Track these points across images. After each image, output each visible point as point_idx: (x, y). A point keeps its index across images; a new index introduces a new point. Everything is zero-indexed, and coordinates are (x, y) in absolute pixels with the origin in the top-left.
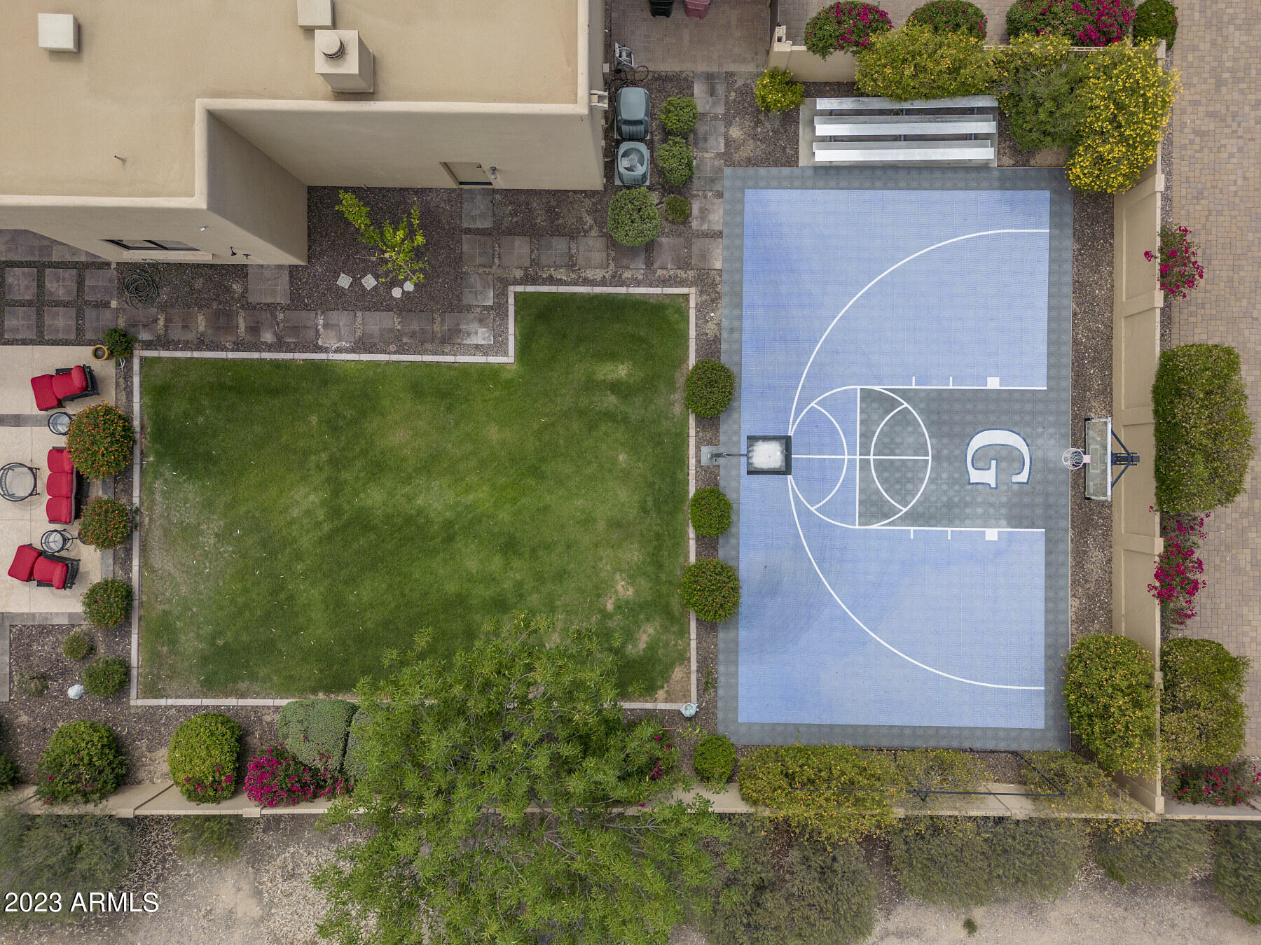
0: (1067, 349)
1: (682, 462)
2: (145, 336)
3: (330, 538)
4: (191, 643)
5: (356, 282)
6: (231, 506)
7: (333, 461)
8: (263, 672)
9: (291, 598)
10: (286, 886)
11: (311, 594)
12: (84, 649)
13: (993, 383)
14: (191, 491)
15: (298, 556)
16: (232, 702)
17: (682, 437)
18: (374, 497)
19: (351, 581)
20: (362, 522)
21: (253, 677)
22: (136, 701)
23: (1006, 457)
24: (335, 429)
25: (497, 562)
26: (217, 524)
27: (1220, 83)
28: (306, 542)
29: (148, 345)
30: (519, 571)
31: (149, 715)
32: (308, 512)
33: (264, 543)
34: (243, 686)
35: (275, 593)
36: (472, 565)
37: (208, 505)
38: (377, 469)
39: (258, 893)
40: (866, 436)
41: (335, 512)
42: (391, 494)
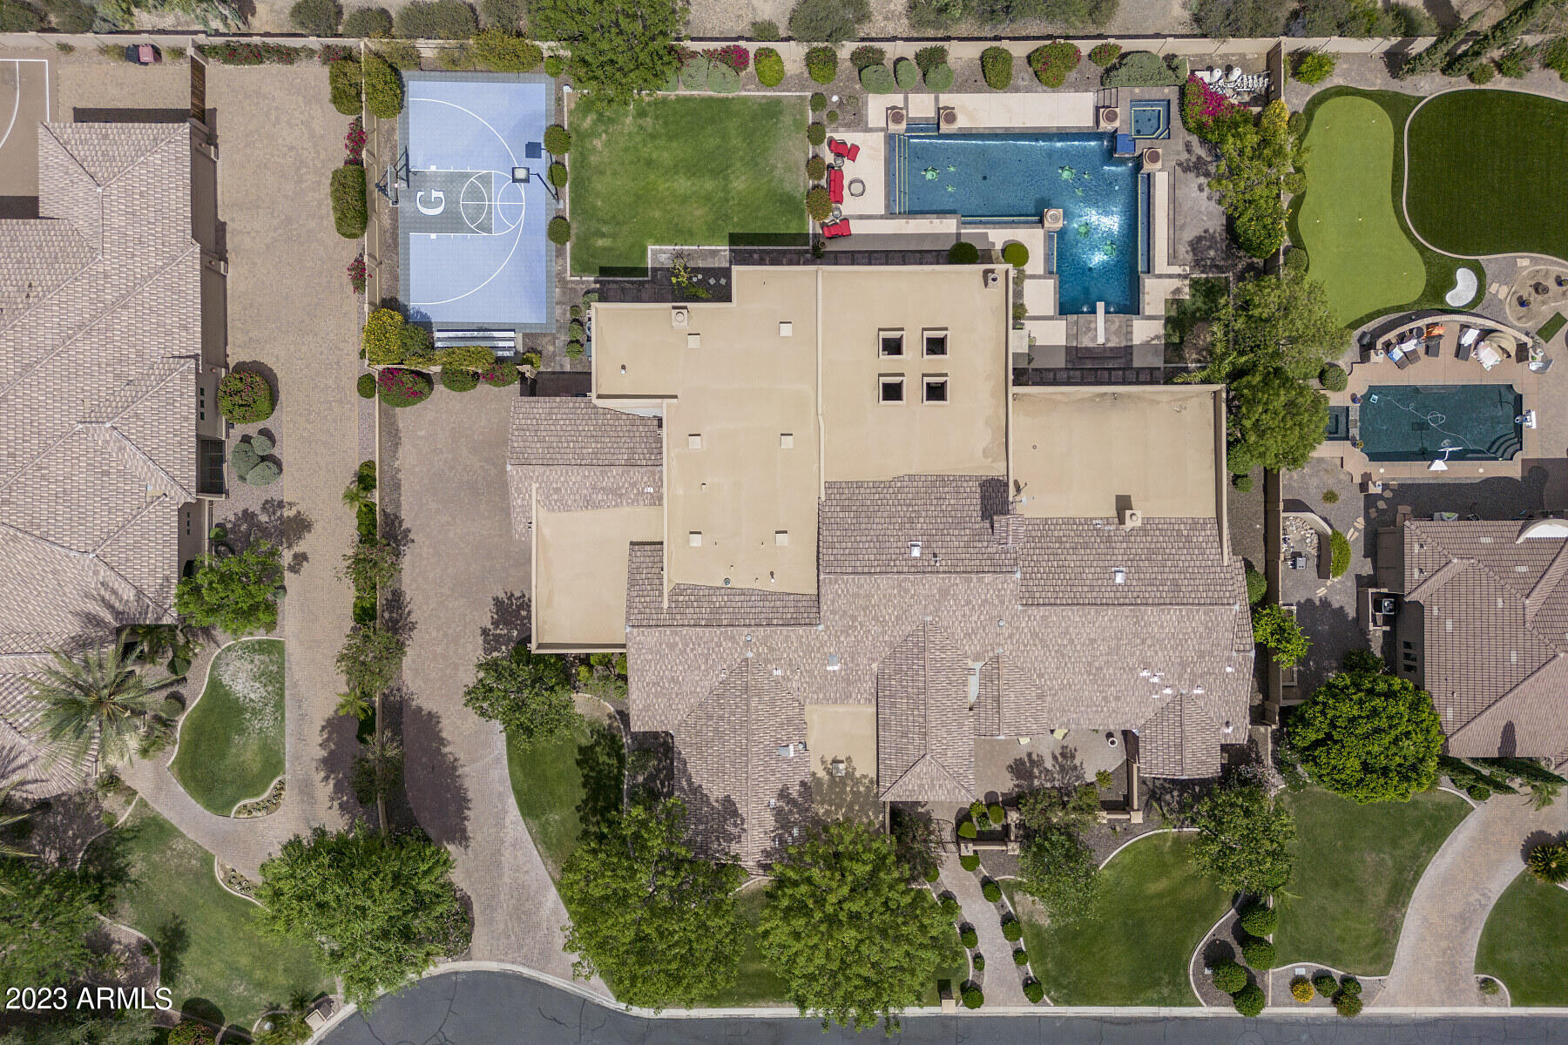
0: (401, 251)
1: (572, 201)
2: (809, 256)
3: (728, 167)
4: (787, 120)
5: (718, 280)
6: (771, 181)
7: (727, 200)
8: (755, 107)
9: (744, 140)
10: (740, 12)
11: (736, 142)
12: (832, 116)
13: (433, 236)
14: (788, 187)
15: (742, 159)
16: (769, 94)
17: (573, 212)
18: (709, 185)
19: (719, 147)
20: (715, 174)
21: (760, 104)
22: (809, 94)
23: (427, 203)
24: (726, 215)
25: (654, 156)
26: (776, 173)
27: (338, 363)
28: (738, 165)
29: (807, 252)
30: (646, 151)
31: (803, 88)
32: (738, 178)
33: (757, 164)
34: (764, 101)
35: (751, 142)
36: (666, 154)
37: (781, 181)
38: (708, 198)
39: (754, 9)
40: (490, 213)
41: (726, 178)
42: (701, 186)
